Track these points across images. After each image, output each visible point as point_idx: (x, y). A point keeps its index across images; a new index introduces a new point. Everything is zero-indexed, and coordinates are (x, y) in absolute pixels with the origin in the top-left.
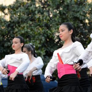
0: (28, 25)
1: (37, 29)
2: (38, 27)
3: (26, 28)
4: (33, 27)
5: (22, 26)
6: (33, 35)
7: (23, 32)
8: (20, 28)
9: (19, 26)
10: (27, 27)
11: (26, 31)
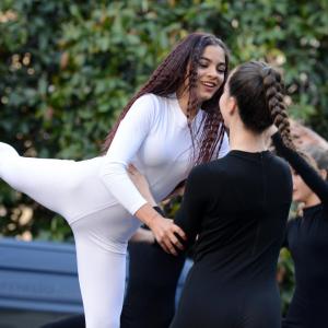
0: (130, 13)
1: (169, 35)
2: (176, 26)
3: (117, 27)
4: (151, 27)
5: (100, 14)
6: (149, 61)
7: (104, 44)
8: (89, 25)
9: (86, 16)
10: (125, 21)
11: (117, 40)
